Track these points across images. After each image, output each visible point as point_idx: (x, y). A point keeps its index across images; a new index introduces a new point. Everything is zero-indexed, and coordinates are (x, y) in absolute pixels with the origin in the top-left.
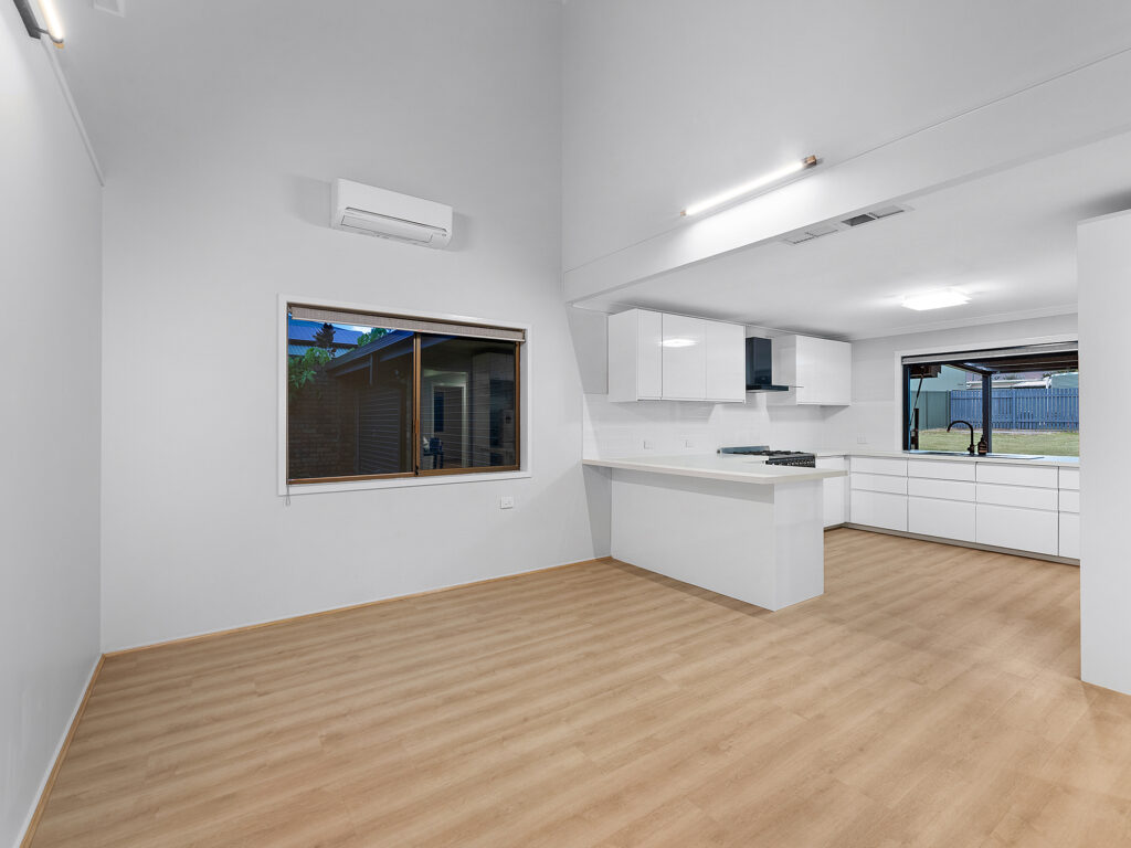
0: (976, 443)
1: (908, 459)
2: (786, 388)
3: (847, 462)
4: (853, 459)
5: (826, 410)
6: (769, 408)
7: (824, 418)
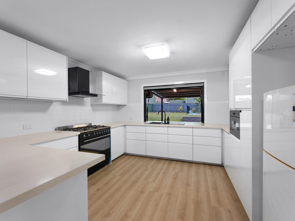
0: (166, 119)
1: (146, 126)
2: (96, 95)
3: (125, 128)
4: (127, 126)
5: (119, 107)
6: (92, 105)
7: (118, 110)
